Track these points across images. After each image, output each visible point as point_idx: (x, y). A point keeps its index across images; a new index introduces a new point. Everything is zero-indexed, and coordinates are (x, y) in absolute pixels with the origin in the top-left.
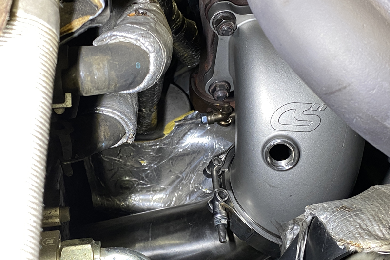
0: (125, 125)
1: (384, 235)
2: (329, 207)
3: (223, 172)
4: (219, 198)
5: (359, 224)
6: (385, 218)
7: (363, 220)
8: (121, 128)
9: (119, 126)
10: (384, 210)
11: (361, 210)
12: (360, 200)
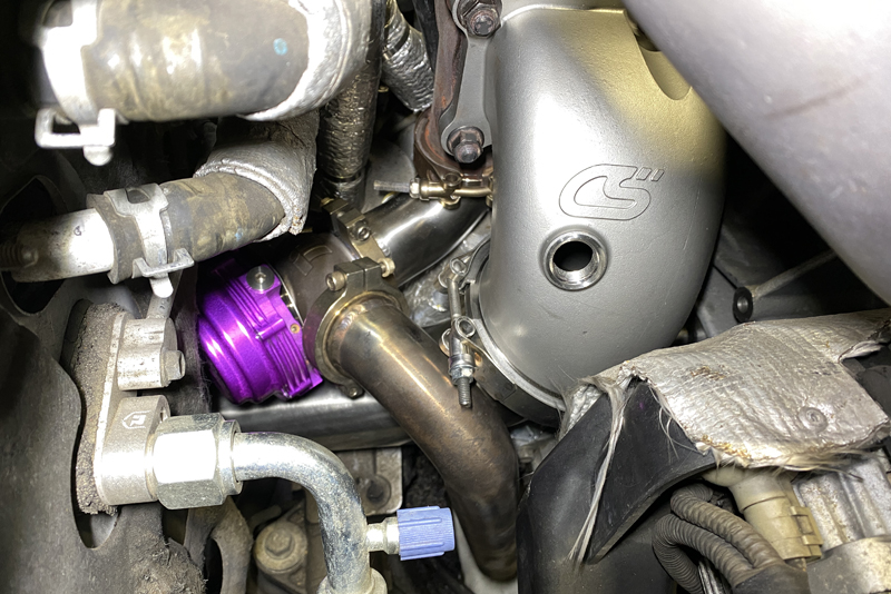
0: (281, 198)
1: (790, 432)
2: (675, 369)
3: (468, 284)
4: (460, 332)
5: (739, 406)
6: (789, 395)
7: (746, 399)
8: (274, 204)
9: (270, 200)
10: (784, 377)
11: (741, 378)
12: (734, 355)
